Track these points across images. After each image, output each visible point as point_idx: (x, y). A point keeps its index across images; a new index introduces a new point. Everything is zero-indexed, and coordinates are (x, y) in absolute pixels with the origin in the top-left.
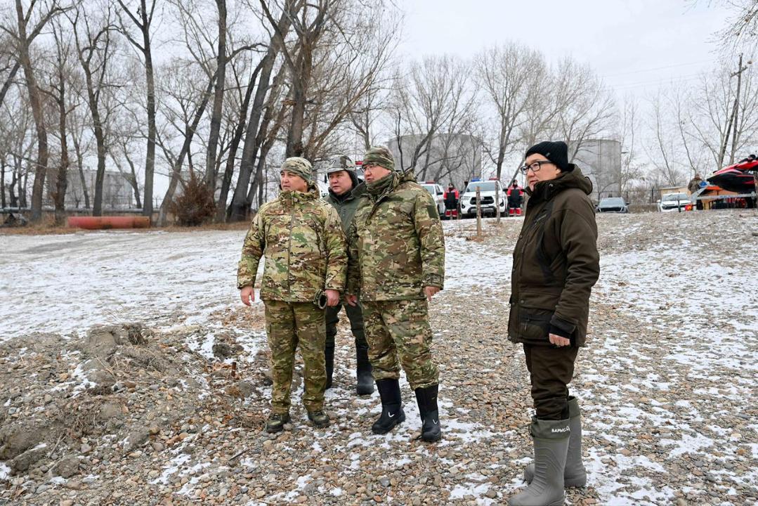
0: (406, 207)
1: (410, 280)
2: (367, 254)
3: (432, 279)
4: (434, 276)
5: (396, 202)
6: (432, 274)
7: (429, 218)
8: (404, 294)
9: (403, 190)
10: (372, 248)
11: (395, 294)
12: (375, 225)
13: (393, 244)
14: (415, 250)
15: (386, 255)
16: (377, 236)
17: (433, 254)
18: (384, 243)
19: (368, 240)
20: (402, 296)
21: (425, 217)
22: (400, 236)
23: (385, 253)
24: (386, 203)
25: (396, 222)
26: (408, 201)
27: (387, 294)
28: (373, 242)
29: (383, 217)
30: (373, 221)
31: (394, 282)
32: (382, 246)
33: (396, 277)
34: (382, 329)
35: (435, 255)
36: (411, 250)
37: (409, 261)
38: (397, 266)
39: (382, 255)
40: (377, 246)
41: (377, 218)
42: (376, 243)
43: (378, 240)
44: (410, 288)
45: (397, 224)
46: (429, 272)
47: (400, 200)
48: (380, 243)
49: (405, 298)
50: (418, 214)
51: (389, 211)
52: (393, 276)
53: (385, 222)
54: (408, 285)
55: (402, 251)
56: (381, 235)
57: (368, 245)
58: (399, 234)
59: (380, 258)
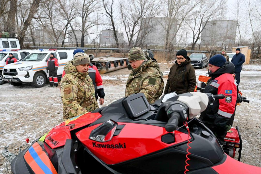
24: (136, 79)
30: (129, 86)
45: (137, 91)
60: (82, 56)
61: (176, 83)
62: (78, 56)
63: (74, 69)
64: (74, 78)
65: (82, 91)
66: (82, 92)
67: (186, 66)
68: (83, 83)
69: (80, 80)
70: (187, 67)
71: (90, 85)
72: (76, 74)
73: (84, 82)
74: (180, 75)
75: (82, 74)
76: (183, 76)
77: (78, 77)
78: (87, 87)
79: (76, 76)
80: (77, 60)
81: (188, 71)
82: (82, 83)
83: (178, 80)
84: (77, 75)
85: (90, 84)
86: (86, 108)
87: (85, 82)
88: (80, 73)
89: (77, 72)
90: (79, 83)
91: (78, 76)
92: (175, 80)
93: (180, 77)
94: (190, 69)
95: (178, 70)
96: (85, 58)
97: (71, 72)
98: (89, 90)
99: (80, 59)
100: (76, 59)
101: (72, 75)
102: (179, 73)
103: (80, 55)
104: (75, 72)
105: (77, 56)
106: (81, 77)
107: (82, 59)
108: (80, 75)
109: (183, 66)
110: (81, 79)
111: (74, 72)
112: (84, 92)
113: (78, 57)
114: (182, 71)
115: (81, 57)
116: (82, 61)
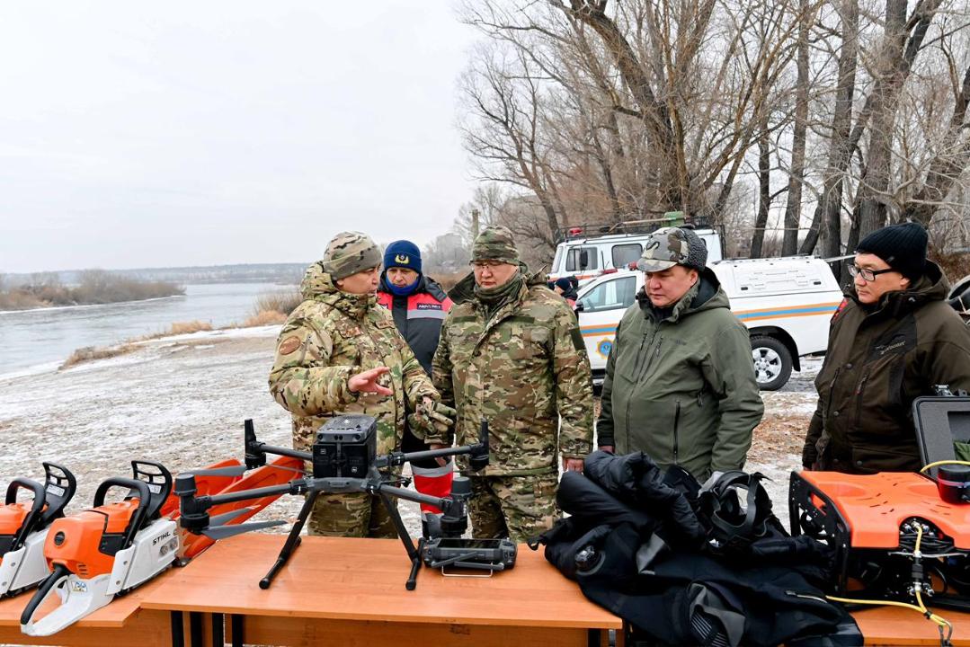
0: (539, 334)
1: (538, 444)
2: (470, 402)
3: (578, 448)
4: (581, 444)
5: (523, 324)
6: (578, 440)
7: (574, 351)
8: (530, 466)
9: (533, 303)
10: (479, 395)
11: (517, 465)
12: (487, 358)
13: (516, 392)
14: (546, 399)
15: (503, 408)
16: (489, 377)
17: (579, 409)
18: (501, 390)
19: (471, 382)
20: (528, 469)
21: (570, 350)
22: (526, 380)
23: (502, 406)
24: (507, 325)
25: (523, 359)
26: (543, 324)
27: (504, 466)
28: (481, 387)
29: (504, 349)
30: (483, 352)
31: (515, 448)
32: (496, 394)
33: (518, 441)
34: (491, 502)
35: (582, 412)
36: (542, 399)
37: (538, 416)
38: (521, 424)
39: (497, 408)
40: (488, 394)
41: (490, 347)
42: (486, 387)
43: (491, 383)
44: (537, 457)
45: (524, 362)
46: (573, 437)
47: (531, 320)
48: (493, 389)
49: (530, 472)
50: (559, 346)
51: (514, 340)
52: (513, 440)
53: (504, 356)
54: (535, 452)
55: (529, 402)
56: (496, 377)
57: (473, 389)
58: (525, 377)
59: (494, 412)
60: (360, 243)
61: (852, 413)
62: (345, 245)
63: (327, 284)
64: (325, 310)
65: (347, 354)
66: (348, 357)
67: (916, 316)
68: (357, 328)
69: (345, 318)
70: (918, 324)
71: (382, 339)
72: (334, 298)
73: (360, 327)
74: (876, 366)
75: (353, 298)
76: (894, 374)
77: (340, 309)
78: (372, 344)
79: (333, 306)
80: (348, 259)
81: (924, 343)
82: (351, 330)
83: (866, 393)
84: (338, 301)
85: (382, 336)
86: (365, 412)
87: (363, 327)
88: (346, 295)
89: (336, 291)
90: (336, 329)
91: (338, 305)
92: (847, 394)
93: (874, 379)
94: (937, 335)
95: (866, 339)
96: (369, 249)
97: (316, 295)
98: (377, 353)
99: (356, 253)
100: (342, 258)
101: (321, 301)
102: (871, 354)
103: (353, 242)
104: (331, 294)
105: (342, 247)
106: (349, 308)
107: (362, 252)
108: (345, 301)
109: (899, 318)
110: (352, 318)
111: (326, 292)
112: (354, 355)
113: (345, 249)
114: (888, 344)
115: (356, 248)
116: (362, 258)
